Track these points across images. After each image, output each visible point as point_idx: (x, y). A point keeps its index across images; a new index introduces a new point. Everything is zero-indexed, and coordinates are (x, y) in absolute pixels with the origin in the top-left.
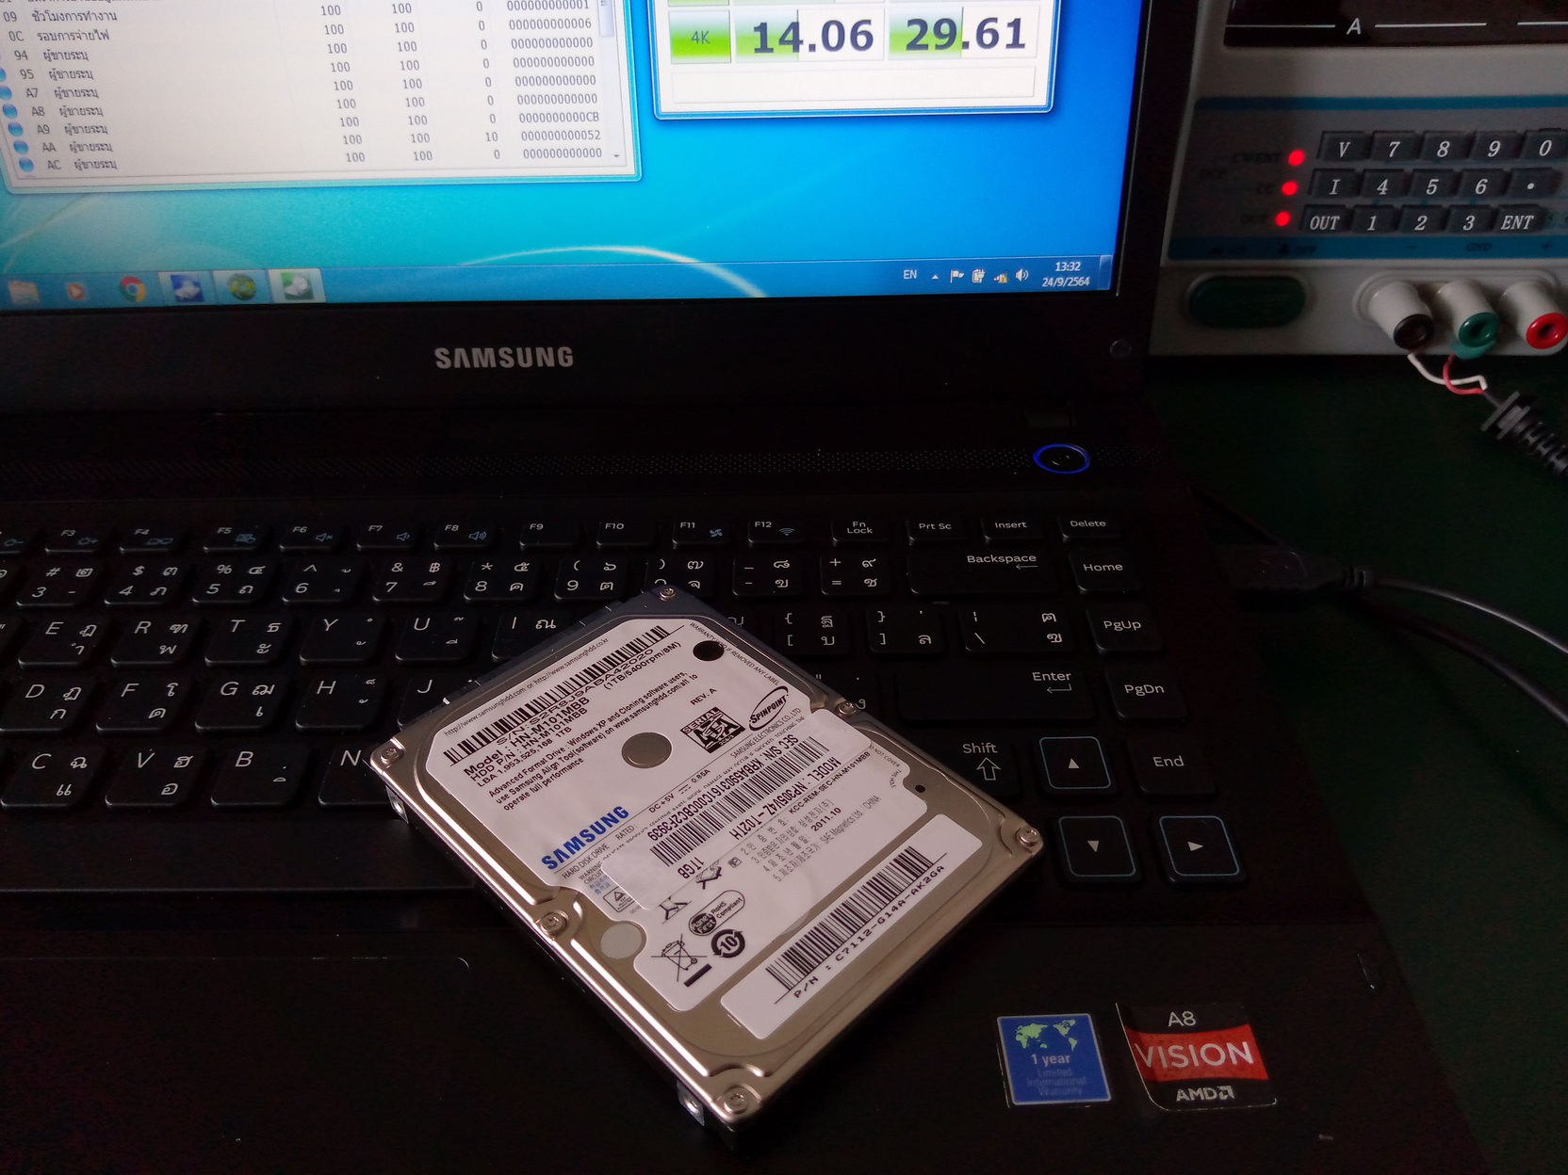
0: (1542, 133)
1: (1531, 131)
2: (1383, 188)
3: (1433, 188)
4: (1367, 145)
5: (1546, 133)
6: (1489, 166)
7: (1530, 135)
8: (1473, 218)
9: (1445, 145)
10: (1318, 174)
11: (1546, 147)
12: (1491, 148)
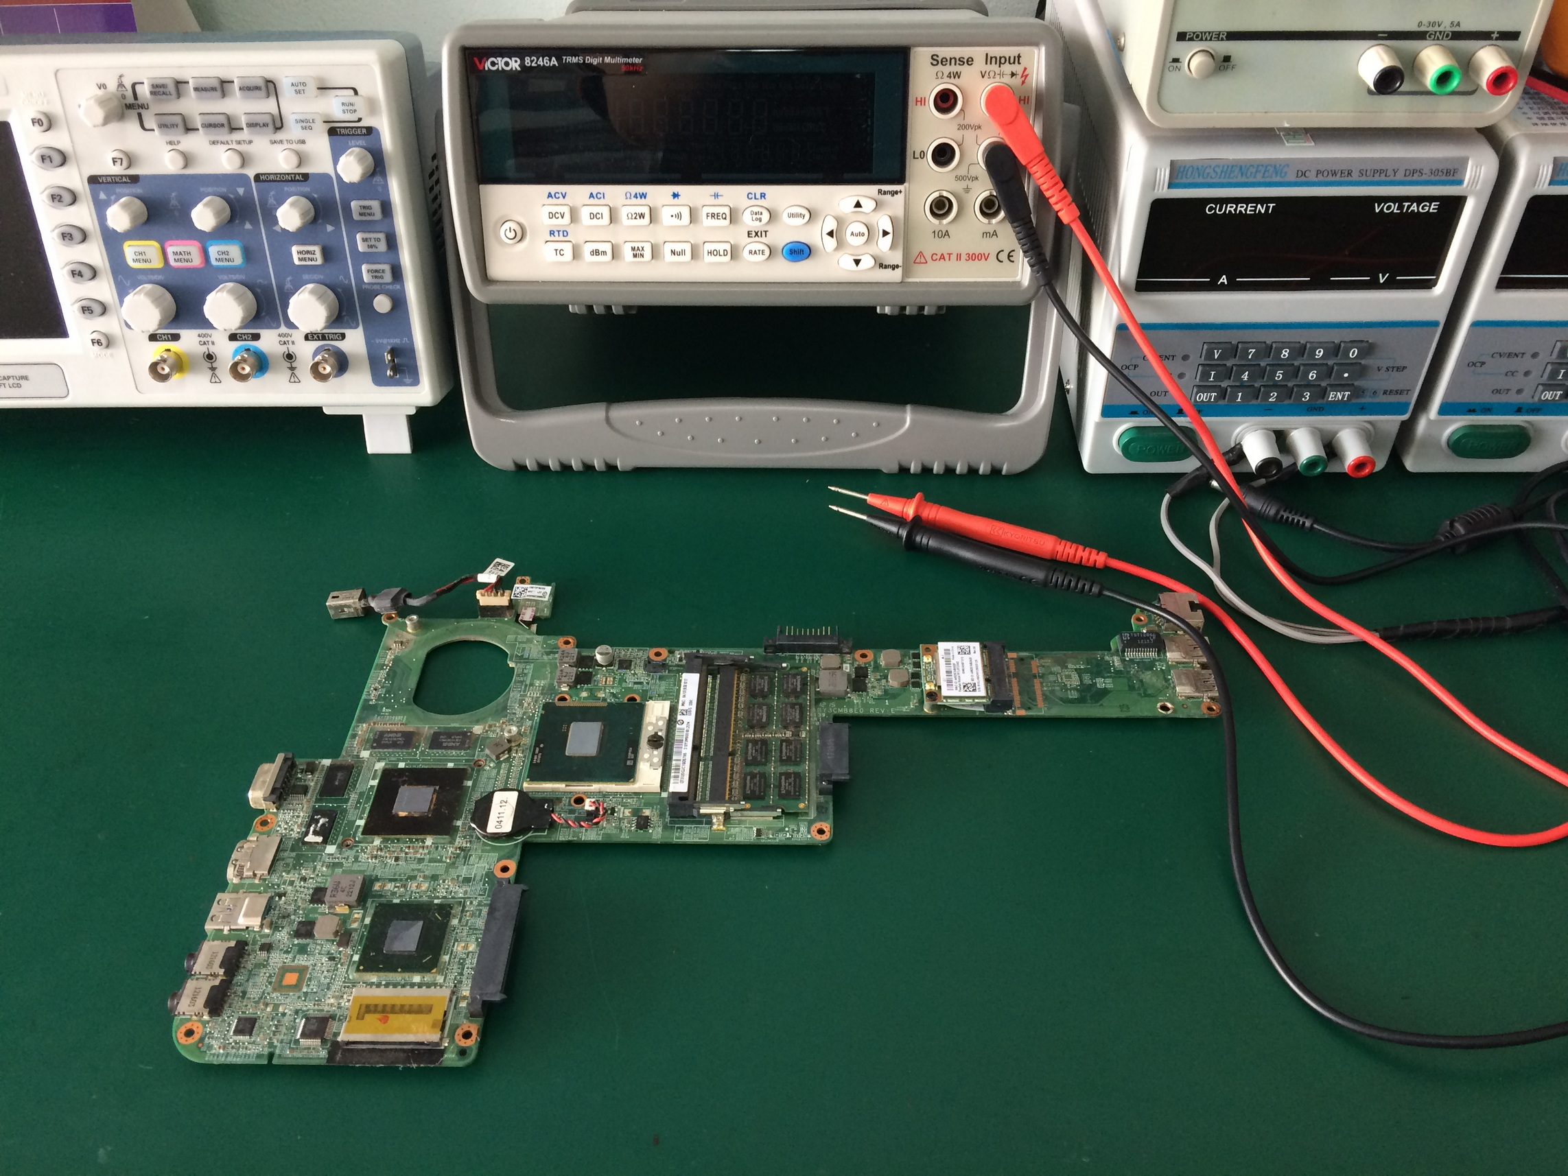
0: (1350, 345)
1: (1345, 342)
2: (1245, 377)
3: (1279, 377)
4: (1232, 350)
5: (1355, 344)
6: (1318, 362)
7: (1342, 345)
8: (1309, 394)
9: (1286, 351)
10: (1200, 368)
11: (1353, 353)
12: (1317, 353)
